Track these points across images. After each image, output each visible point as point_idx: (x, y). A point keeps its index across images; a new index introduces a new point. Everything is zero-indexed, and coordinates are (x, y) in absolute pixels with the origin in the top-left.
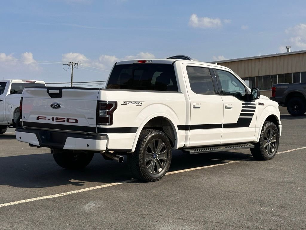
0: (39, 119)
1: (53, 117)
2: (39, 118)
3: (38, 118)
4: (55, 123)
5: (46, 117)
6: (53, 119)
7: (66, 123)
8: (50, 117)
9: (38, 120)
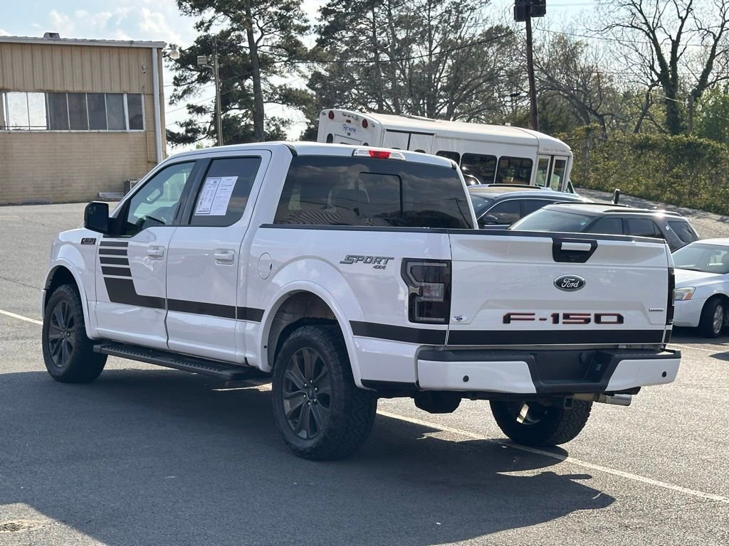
0: (511, 321)
1: (556, 312)
2: (512, 317)
3: (507, 319)
4: (561, 327)
5: (534, 314)
6: (556, 318)
7: (592, 326)
8: (548, 314)
9: (509, 322)
